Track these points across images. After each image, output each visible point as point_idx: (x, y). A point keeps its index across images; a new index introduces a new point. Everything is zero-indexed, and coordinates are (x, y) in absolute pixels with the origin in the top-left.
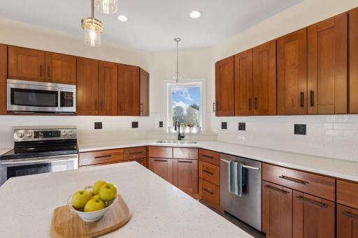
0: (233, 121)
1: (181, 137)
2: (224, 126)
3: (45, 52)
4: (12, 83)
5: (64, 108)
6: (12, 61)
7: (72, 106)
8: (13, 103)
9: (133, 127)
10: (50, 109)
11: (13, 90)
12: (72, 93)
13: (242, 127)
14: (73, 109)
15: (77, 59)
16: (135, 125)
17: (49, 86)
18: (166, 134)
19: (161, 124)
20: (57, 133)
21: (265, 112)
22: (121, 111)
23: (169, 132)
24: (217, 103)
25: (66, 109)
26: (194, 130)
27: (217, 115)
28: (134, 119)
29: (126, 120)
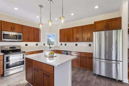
0: (63, 43)
1: (50, 48)
2: (61, 44)
4: (3, 32)
5: (19, 40)
6: (3, 25)
7: (21, 39)
8: (3, 38)
11: (4, 34)
12: (21, 36)
13: (66, 45)
14: (21, 40)
15: (22, 26)
16: (37, 45)
18: (46, 47)
19: (44, 44)
21: (70, 42)
23: (47, 46)
24: (60, 39)
26: (54, 46)
27: (60, 42)
28: (37, 43)
29: (34, 44)
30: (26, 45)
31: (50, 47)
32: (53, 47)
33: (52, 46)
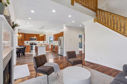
0: (56, 42)
10: (33, 40)
16: (44, 42)
19: (47, 42)
22: (42, 40)
28: (44, 41)
29: (42, 42)
30: (39, 42)
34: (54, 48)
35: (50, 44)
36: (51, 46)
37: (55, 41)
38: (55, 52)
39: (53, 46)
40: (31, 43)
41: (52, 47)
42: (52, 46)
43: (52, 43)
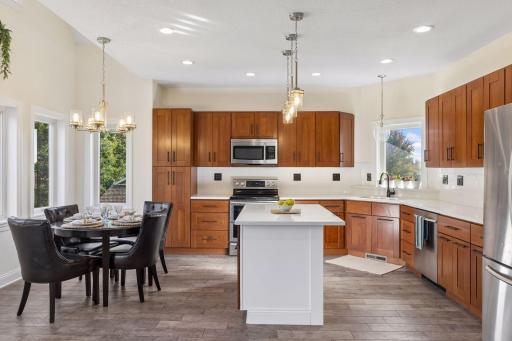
3: (254, 113)
4: (235, 142)
5: (268, 160)
7: (274, 158)
8: (234, 158)
9: (334, 179)
10: (254, 162)
11: (235, 147)
12: (274, 147)
13: (460, 181)
15: (279, 114)
16: (336, 177)
17: (254, 142)
18: (374, 189)
19: (369, 177)
20: (262, 183)
22: (319, 162)
23: (379, 187)
25: (269, 162)
28: (335, 170)
29: (327, 172)
30: (297, 177)
31: (388, 191)
32: (405, 190)
33: (401, 185)
34: (429, 242)
35: (390, 193)
36: (395, 213)
37: (440, 172)
38: (439, 288)
39: (419, 220)
40: (240, 180)
41: (405, 230)
42: (407, 212)
43: (411, 185)
